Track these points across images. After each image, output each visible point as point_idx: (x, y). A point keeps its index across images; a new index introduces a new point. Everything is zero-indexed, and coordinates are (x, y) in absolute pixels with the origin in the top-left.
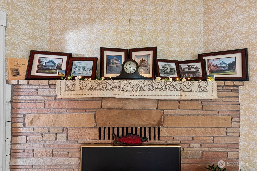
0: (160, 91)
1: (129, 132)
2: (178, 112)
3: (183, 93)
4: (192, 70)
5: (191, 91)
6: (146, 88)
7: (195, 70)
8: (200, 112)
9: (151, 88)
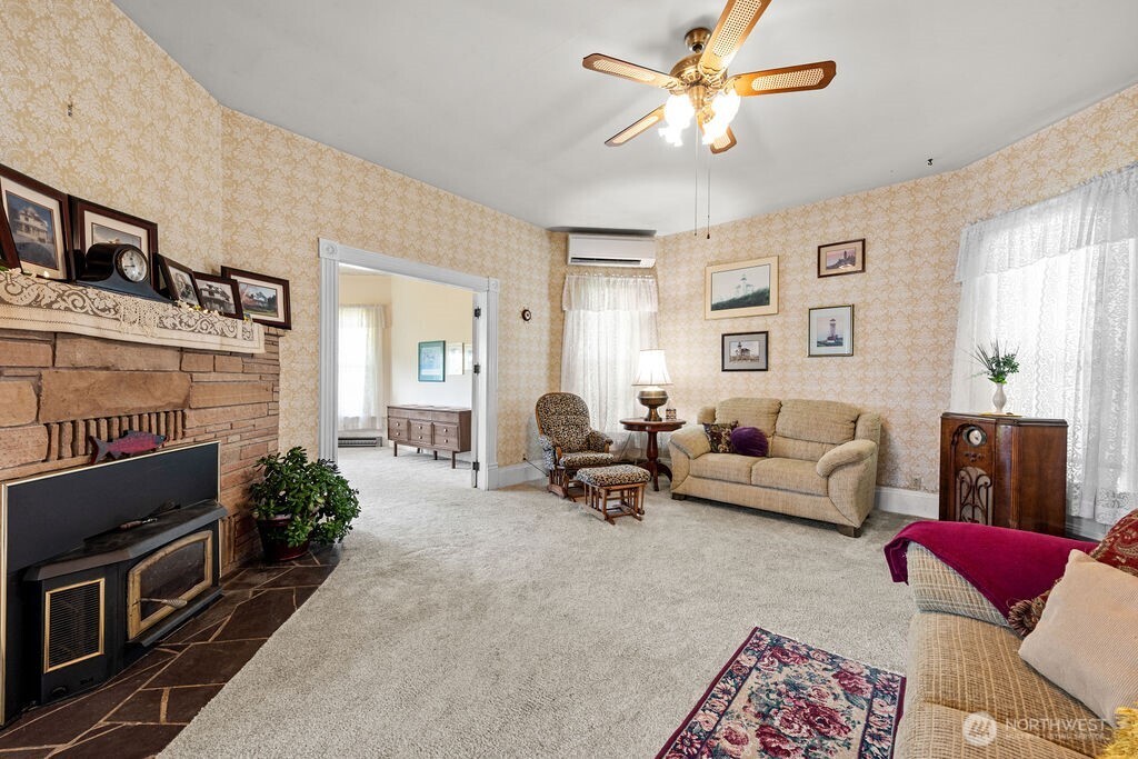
0: (193, 331)
1: (126, 426)
2: (213, 376)
3: (225, 340)
4: (217, 296)
5: (235, 337)
6: (167, 323)
7: (222, 298)
8: (241, 377)
9: (177, 323)
